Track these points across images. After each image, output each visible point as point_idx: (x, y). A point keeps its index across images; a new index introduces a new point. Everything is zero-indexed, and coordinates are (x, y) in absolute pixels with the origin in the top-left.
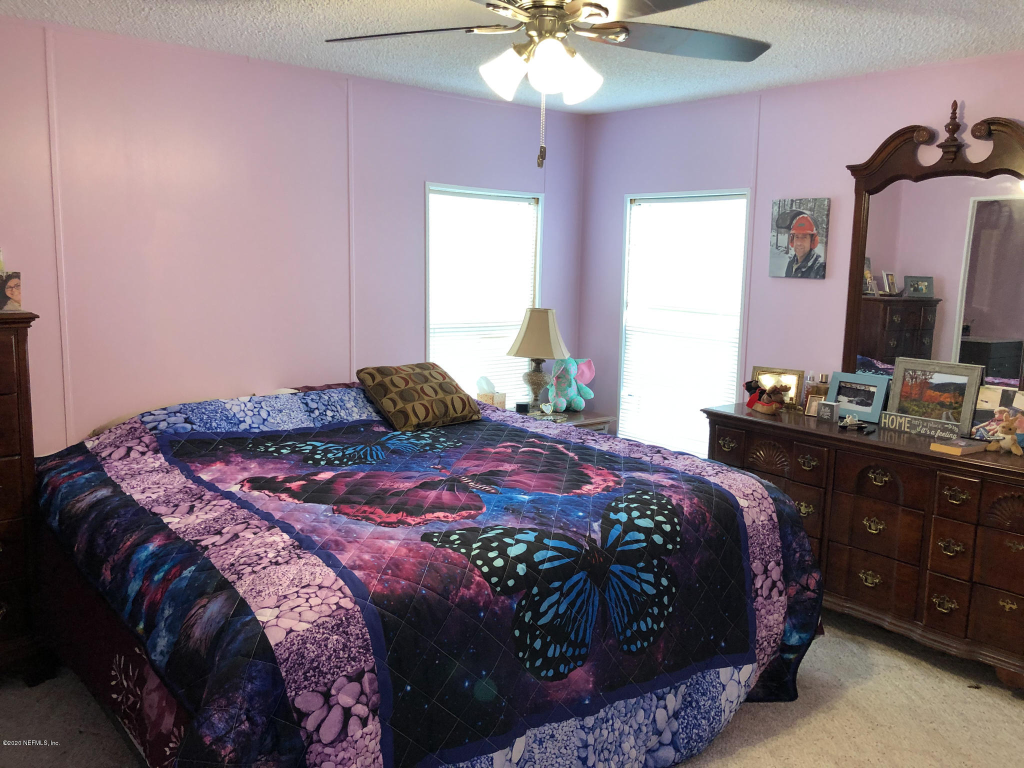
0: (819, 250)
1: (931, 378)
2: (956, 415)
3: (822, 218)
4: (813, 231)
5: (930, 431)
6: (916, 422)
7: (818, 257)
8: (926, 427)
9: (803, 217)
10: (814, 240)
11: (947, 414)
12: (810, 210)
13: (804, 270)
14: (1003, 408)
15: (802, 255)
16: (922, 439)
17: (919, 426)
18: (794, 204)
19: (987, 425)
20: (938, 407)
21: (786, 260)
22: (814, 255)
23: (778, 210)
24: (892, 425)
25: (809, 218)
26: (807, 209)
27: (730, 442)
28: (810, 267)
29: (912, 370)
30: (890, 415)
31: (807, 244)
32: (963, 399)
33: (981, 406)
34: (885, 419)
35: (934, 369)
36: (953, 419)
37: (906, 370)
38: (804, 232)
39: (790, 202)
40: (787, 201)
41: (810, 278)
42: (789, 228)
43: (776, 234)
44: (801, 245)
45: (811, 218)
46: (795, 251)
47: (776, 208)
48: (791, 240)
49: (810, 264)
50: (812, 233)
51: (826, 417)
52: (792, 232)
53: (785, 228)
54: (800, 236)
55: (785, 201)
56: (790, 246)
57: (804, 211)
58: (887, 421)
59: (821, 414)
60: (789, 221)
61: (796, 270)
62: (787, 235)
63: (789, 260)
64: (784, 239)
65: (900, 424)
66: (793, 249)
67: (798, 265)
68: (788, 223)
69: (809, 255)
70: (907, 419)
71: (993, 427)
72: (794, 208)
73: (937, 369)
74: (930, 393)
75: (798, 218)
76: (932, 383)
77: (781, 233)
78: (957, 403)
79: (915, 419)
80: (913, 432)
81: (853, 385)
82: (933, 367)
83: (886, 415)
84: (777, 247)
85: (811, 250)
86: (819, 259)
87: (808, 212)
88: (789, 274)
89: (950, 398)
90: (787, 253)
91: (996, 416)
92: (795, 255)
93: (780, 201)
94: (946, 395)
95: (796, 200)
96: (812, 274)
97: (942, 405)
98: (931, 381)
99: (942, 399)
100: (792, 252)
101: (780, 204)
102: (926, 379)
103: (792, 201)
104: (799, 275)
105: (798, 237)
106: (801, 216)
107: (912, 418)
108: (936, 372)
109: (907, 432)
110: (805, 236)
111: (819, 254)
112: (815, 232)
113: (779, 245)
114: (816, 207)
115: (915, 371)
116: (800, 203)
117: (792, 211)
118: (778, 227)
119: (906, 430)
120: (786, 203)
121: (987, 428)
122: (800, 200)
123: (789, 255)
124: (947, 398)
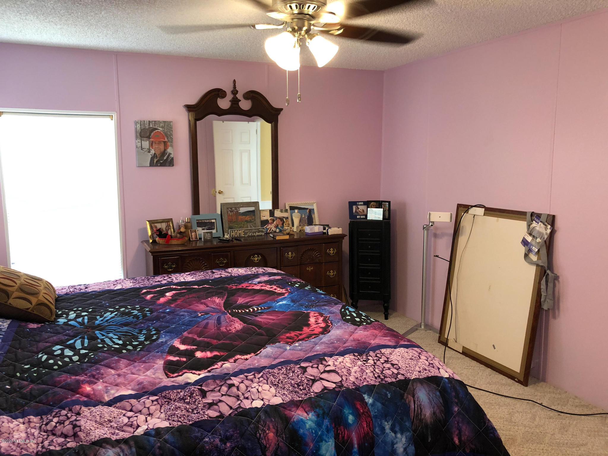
0: (169, 150)
1: (239, 210)
2: (254, 225)
3: (170, 132)
4: (165, 139)
5: (253, 234)
6: (247, 231)
7: (170, 154)
8: (251, 232)
9: (158, 131)
10: (166, 145)
11: (250, 225)
12: (162, 128)
13: (161, 162)
14: (271, 218)
15: (159, 153)
16: (250, 238)
17: (248, 233)
18: (151, 123)
19: (267, 226)
20: (246, 223)
21: (149, 157)
22: (167, 153)
23: (140, 126)
24: (236, 235)
25: (162, 132)
26: (160, 127)
27: (171, 265)
28: (165, 160)
29: (230, 208)
30: (235, 231)
31: (162, 147)
32: (255, 217)
33: (263, 218)
34: (232, 233)
35: (240, 206)
36: (252, 227)
37: (228, 208)
38: (160, 140)
39: (148, 122)
40: (146, 121)
41: (166, 166)
42: (149, 137)
43: (140, 141)
44: (158, 148)
45: (163, 132)
46: (155, 151)
47: (138, 126)
48: (151, 145)
49: (165, 158)
50: (164, 140)
51: (209, 239)
52: (151, 140)
53: (146, 137)
54: (157, 142)
55: (144, 121)
56: (151, 148)
57: (158, 128)
58: (233, 234)
59: (206, 237)
60: (148, 133)
61: (157, 162)
62: (148, 142)
63: (151, 156)
64: (146, 144)
65: (240, 234)
66: (153, 150)
67: (158, 159)
68: (148, 135)
69: (164, 153)
70: (243, 230)
71: (269, 227)
72: (151, 126)
73: (241, 206)
74: (240, 217)
75: (154, 132)
76: (240, 213)
77: (143, 140)
78: (253, 219)
79: (246, 230)
80: (246, 236)
81: (203, 221)
82: (239, 205)
83: (232, 231)
84: (142, 149)
85: (165, 150)
86: (171, 155)
87: (161, 129)
88: (152, 164)
89: (249, 218)
90: (149, 152)
91: (270, 222)
92: (155, 153)
93: (141, 121)
94: (247, 217)
95: (152, 121)
96: (167, 164)
97: (247, 221)
98: (239, 211)
99: (246, 219)
100: (153, 152)
101: (141, 123)
102: (237, 211)
103: (149, 122)
104: (159, 165)
105: (155, 143)
106: (156, 131)
107: (244, 230)
108: (241, 207)
109: (243, 237)
110: (160, 143)
111: (170, 152)
112: (166, 140)
113: (143, 147)
114: (166, 126)
115: (231, 208)
116: (155, 123)
117: (150, 128)
118: (141, 136)
119: (243, 236)
120: (145, 123)
121: (268, 227)
122: (155, 121)
123: (151, 153)
124: (248, 218)
